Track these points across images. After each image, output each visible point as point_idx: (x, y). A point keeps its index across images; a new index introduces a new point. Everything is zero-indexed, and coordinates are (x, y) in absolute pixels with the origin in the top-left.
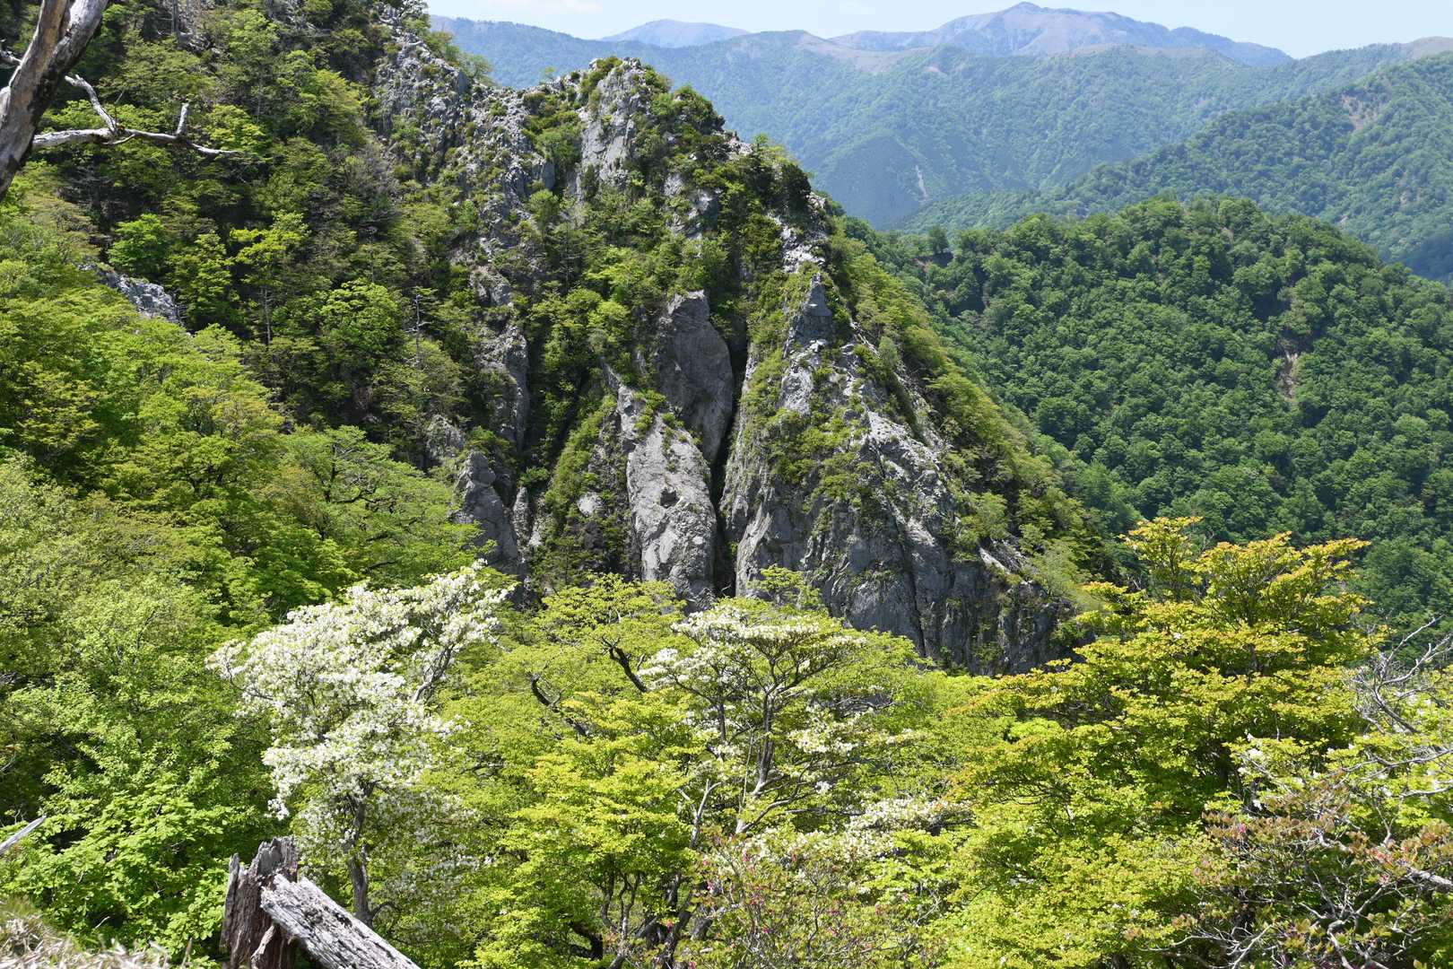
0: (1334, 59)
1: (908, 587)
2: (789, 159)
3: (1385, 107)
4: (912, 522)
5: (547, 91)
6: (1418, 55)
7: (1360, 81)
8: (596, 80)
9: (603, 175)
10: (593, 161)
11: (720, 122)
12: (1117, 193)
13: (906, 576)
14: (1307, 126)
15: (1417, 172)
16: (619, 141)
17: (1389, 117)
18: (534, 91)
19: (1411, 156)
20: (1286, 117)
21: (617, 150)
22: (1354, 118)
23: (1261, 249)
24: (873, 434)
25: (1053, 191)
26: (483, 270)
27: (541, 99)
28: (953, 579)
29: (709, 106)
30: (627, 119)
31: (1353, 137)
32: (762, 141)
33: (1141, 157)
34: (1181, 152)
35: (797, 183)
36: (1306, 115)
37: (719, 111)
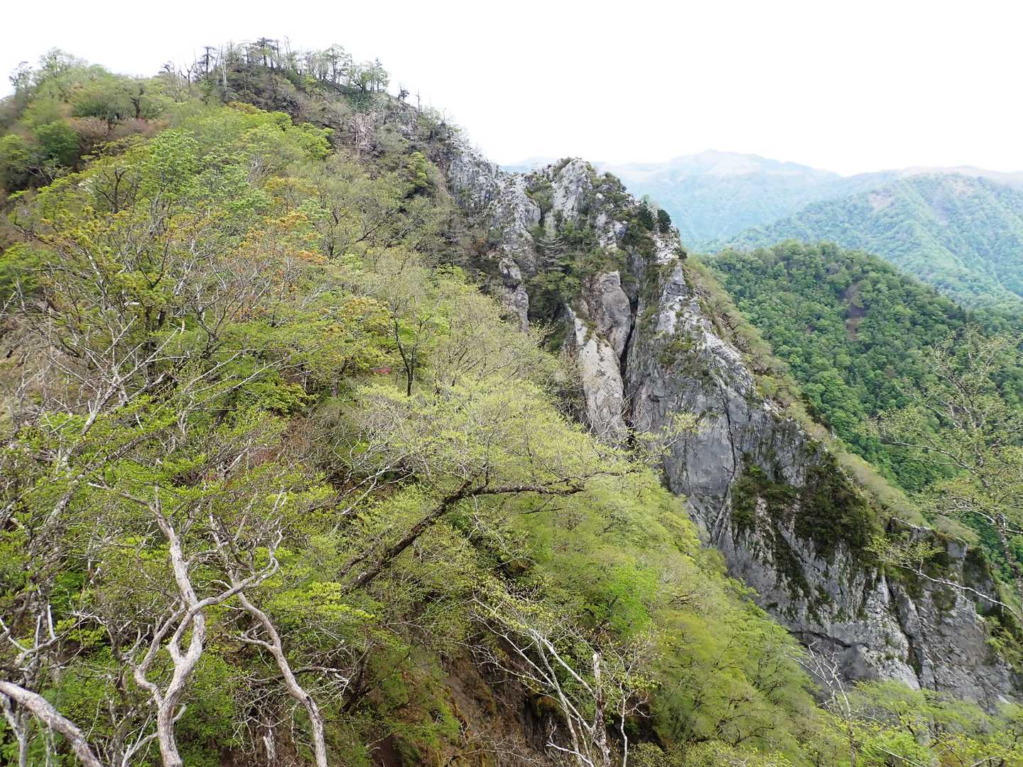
0: (864, 178)
1: (727, 421)
2: (662, 207)
3: (891, 199)
4: (729, 389)
5: (535, 173)
6: (906, 175)
7: (878, 187)
8: (561, 168)
9: (565, 215)
10: (560, 207)
11: (624, 189)
12: (757, 240)
13: (726, 415)
14: (852, 209)
15: (906, 232)
16: (573, 198)
17: (892, 204)
18: (529, 173)
19: (904, 224)
20: (842, 204)
21: (571, 202)
22: (875, 205)
23: (840, 266)
24: (709, 344)
25: (725, 238)
26: (505, 260)
27: (532, 176)
28: (750, 417)
29: (619, 181)
30: (577, 187)
31: (874, 212)
32: (645, 197)
33: (768, 223)
34: (789, 220)
35: (664, 219)
36: (851, 203)
37: (623, 183)
